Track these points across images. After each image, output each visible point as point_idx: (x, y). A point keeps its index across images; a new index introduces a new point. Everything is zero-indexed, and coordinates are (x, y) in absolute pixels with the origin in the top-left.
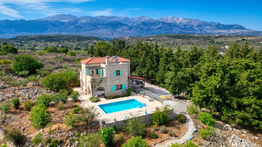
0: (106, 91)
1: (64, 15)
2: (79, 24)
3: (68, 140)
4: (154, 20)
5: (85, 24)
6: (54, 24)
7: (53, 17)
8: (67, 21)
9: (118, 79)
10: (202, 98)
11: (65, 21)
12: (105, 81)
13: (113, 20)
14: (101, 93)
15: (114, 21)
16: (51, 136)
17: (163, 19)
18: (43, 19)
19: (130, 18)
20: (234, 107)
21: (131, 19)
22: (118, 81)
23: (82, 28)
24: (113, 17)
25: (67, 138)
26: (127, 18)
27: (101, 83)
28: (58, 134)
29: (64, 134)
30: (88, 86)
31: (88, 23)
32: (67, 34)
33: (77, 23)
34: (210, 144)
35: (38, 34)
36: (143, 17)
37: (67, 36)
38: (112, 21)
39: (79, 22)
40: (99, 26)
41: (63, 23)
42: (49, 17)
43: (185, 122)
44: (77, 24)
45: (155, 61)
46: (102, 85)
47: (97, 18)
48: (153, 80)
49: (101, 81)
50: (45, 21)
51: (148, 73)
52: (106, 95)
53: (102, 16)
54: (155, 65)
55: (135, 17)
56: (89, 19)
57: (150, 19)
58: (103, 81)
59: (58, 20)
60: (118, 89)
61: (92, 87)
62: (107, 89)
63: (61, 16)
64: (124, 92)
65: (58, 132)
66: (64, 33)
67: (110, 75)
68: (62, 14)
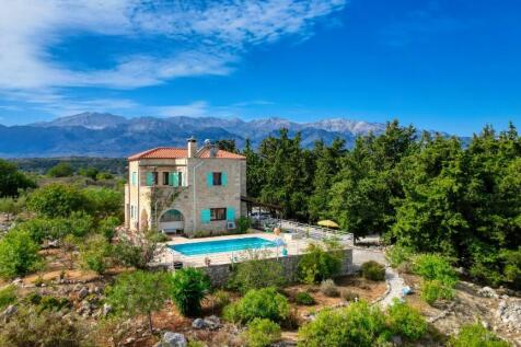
0: (187, 221)
1: (96, 114)
2: (130, 134)
3: (84, 302)
4: (300, 126)
5: (143, 133)
6: (71, 134)
7: (71, 119)
8: (101, 128)
9: (217, 194)
10: (421, 225)
11: (96, 128)
12: (186, 197)
13: (208, 125)
14: (174, 225)
15: (209, 129)
16: (42, 290)
17: (321, 124)
18: (46, 124)
19: (247, 121)
20: (498, 241)
21: (249, 124)
22: (217, 199)
23: (134, 142)
24: (209, 118)
25: (83, 297)
26: (240, 122)
27: (176, 201)
28: (61, 287)
29: (75, 287)
30: (144, 210)
31: (150, 133)
32: (101, 156)
33: (123, 131)
34: (448, 315)
35: (32, 156)
36: (275, 119)
37: (98, 160)
38: (206, 129)
39: (129, 129)
40: (175, 139)
41: (92, 133)
42: (60, 119)
43: (383, 280)
44: (125, 135)
45: (304, 170)
46: (177, 206)
47: (171, 122)
48: (302, 213)
49: (176, 195)
50: (48, 129)
51: (288, 198)
52: (186, 231)
53: (182, 118)
54: (304, 180)
55: (257, 119)
56: (153, 123)
57: (292, 123)
58: (181, 197)
59: (80, 127)
60: (217, 220)
61: (153, 209)
62: (189, 216)
63: (88, 117)
64: (231, 226)
65: (61, 284)
66: (91, 155)
67: (198, 183)
68: (92, 112)
